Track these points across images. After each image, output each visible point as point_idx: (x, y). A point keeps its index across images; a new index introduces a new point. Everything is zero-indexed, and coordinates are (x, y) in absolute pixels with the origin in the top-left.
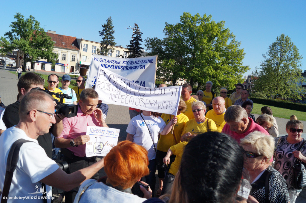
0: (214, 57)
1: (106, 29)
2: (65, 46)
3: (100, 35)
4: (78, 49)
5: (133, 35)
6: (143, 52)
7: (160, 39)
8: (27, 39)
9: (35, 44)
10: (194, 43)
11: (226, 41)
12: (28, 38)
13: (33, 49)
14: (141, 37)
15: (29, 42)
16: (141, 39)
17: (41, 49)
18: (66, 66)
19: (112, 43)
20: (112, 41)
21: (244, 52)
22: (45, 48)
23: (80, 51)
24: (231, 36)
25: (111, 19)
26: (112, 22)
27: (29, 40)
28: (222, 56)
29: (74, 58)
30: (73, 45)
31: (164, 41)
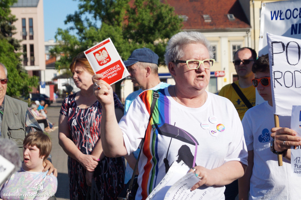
2: (211, 24)
4: (247, 25)
8: (116, 23)
9: (136, 33)
12: (117, 20)
13: (131, 45)
15: (121, 29)
17: (152, 43)
18: (220, 76)
22: (162, 38)
23: (252, 30)
27: (122, 24)
30: (231, 17)
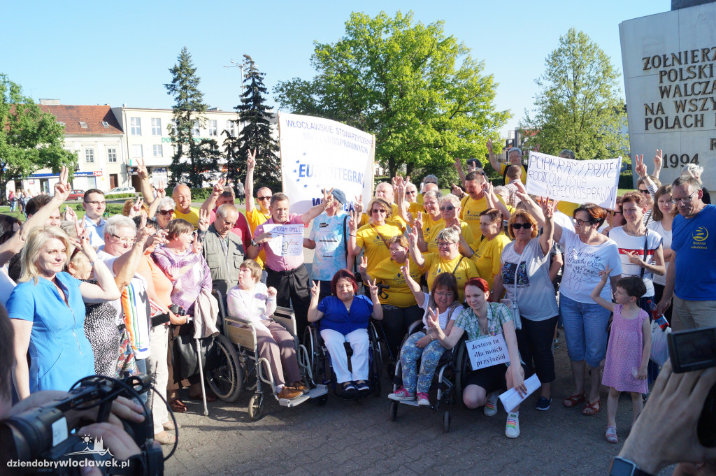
0: (432, 103)
1: (179, 76)
2: (87, 130)
3: (169, 93)
4: (120, 131)
5: (245, 81)
6: (272, 116)
7: (307, 81)
9: (18, 137)
10: (383, 79)
11: (452, 62)
13: (16, 150)
14: (262, 84)
15: (3, 134)
16: (263, 87)
17: (35, 147)
18: (98, 176)
19: (198, 106)
20: (198, 101)
21: (494, 81)
22: (44, 143)
23: (125, 135)
24: (462, 51)
25: (187, 52)
26: (190, 59)
27: (3, 129)
28: (449, 98)
29: (114, 155)
30: (106, 124)
31: (317, 84)
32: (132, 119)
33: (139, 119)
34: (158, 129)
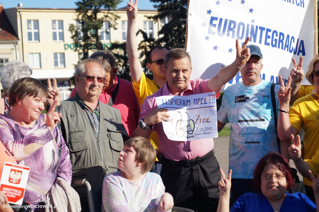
4: (14, 37)
23: (20, 42)
32: (29, 21)
33: (37, 22)
34: (60, 33)
